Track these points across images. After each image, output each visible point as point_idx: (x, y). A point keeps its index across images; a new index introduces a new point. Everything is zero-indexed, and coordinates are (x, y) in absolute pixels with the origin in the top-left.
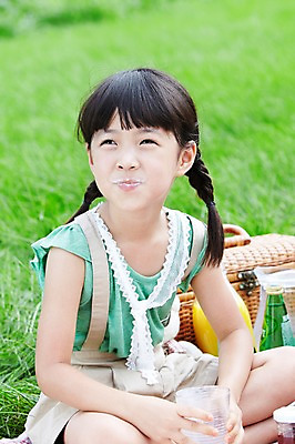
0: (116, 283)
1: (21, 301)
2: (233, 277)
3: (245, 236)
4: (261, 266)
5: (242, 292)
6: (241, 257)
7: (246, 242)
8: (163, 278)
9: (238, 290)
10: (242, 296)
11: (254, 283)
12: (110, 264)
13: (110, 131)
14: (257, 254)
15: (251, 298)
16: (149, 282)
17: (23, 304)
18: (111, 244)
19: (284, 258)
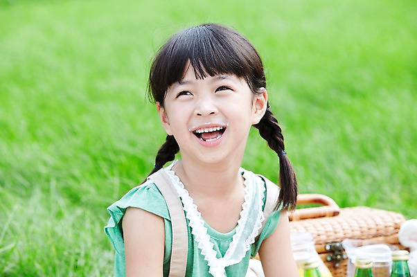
0: (195, 240)
1: (100, 261)
2: (321, 248)
3: (334, 207)
4: (350, 238)
5: (329, 264)
6: (330, 228)
7: (335, 214)
8: (239, 234)
9: (326, 261)
10: (329, 268)
11: (341, 255)
12: (188, 221)
13: (184, 83)
14: (346, 226)
15: (338, 271)
16: (225, 238)
17: (103, 264)
18: (188, 201)
19: (373, 232)
